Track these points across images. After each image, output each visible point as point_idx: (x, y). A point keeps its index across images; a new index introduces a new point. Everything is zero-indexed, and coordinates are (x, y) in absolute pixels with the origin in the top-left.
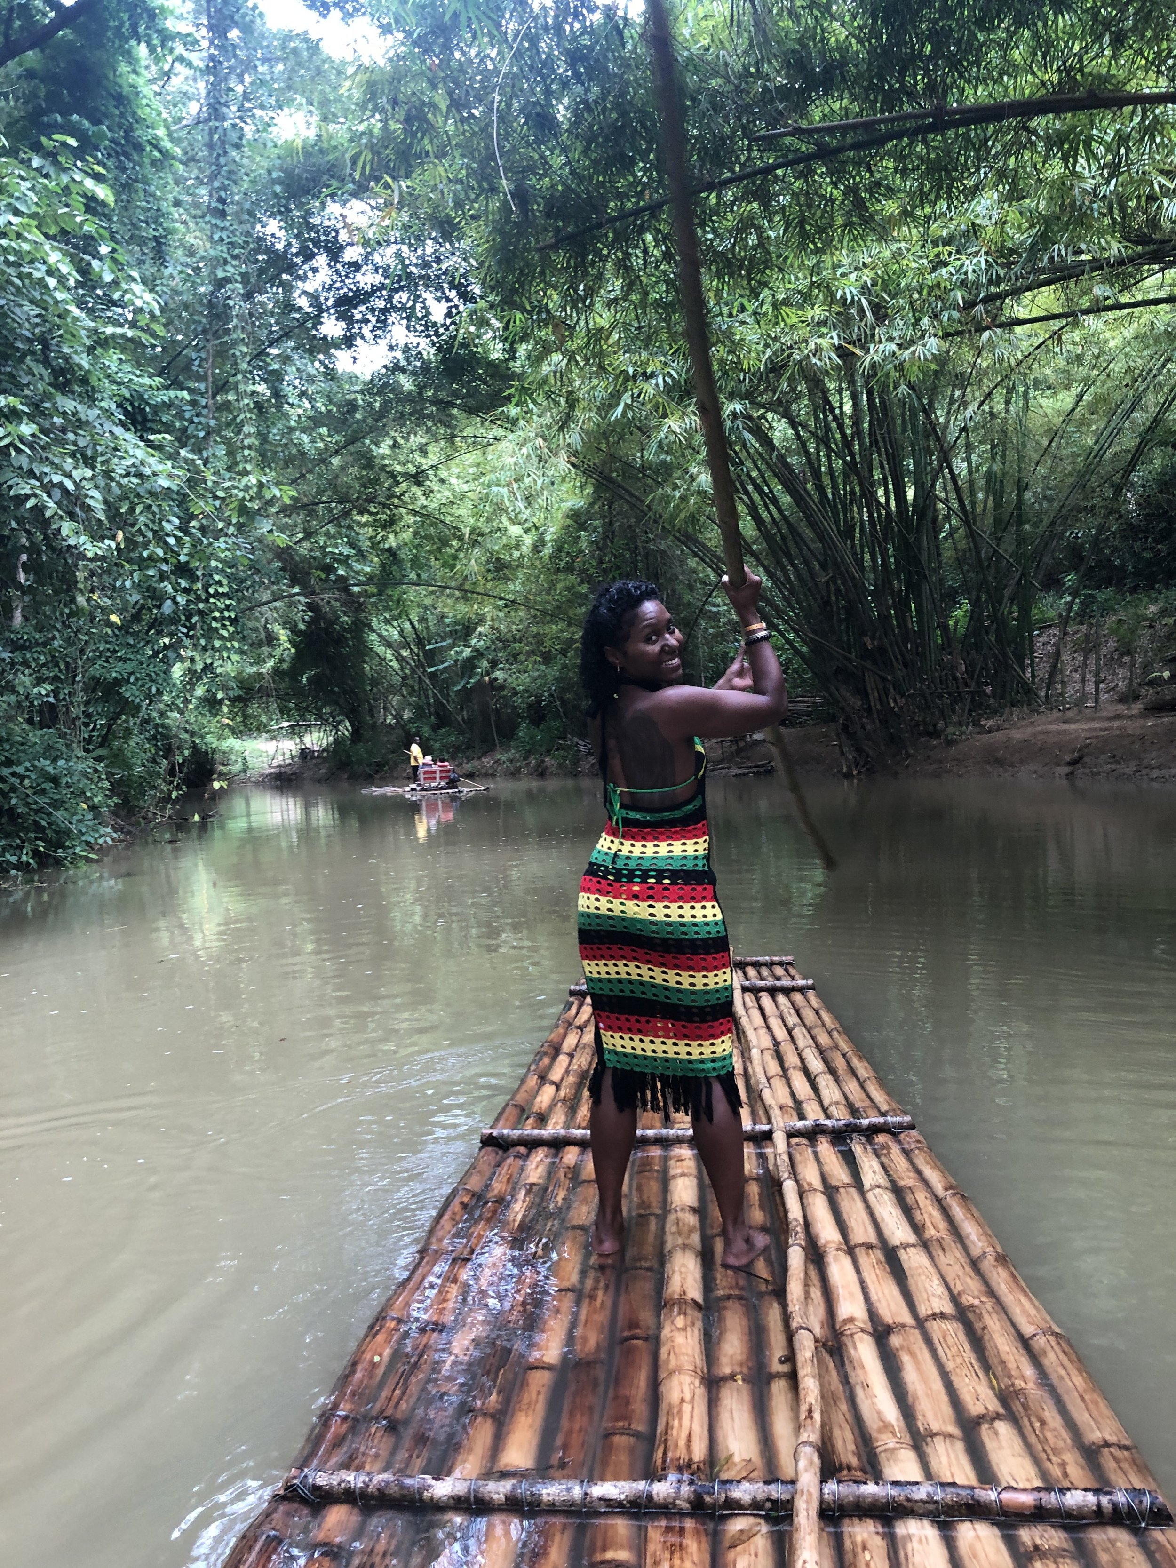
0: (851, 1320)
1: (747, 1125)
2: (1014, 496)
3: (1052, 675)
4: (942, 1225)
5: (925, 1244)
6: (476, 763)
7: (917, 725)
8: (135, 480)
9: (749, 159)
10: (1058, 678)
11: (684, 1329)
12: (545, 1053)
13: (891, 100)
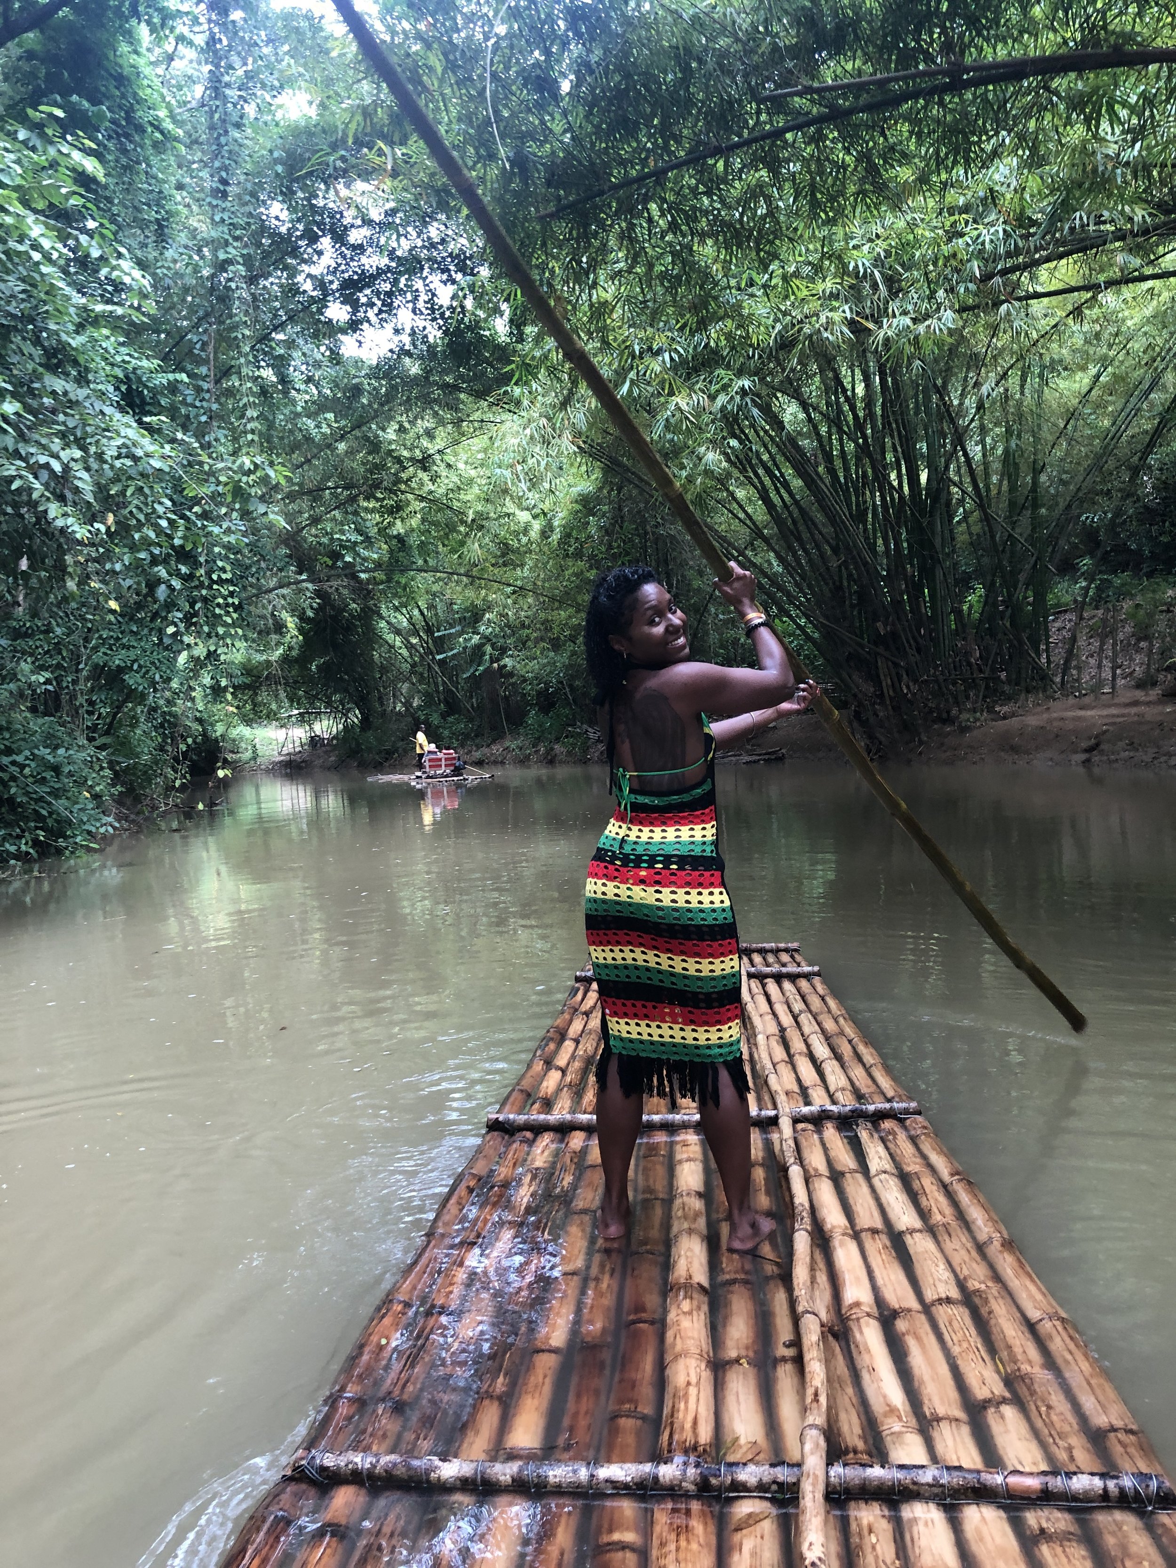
0: (857, 1304)
1: (754, 1111)
2: (1029, 479)
3: (1067, 661)
4: (948, 1210)
5: (931, 1230)
6: (485, 750)
7: (931, 711)
8: (128, 462)
9: (758, 123)
10: (1074, 663)
11: (690, 1313)
12: (552, 1039)
13: (907, 58)
